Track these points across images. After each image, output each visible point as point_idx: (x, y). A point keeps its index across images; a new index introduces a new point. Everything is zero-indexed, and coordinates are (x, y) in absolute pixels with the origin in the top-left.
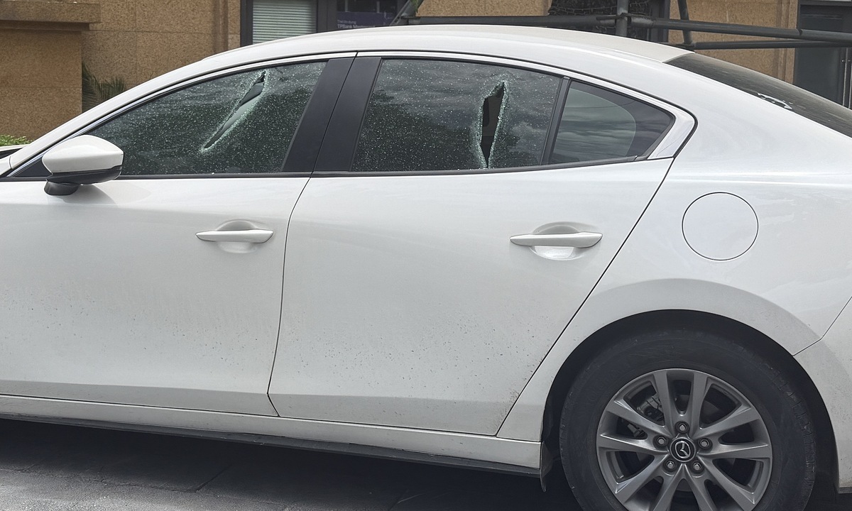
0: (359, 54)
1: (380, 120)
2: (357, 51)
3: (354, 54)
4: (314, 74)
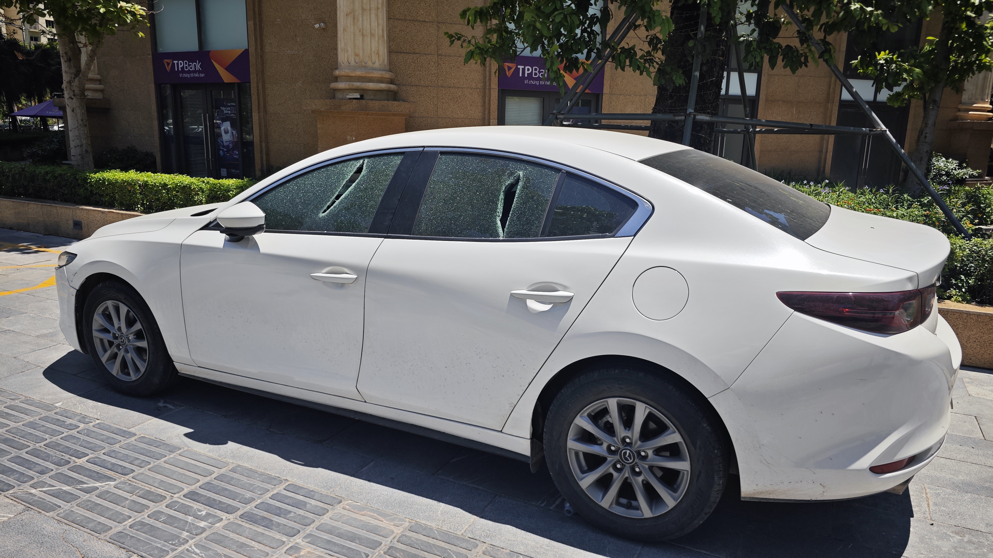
0: (426, 149)
1: (434, 198)
2: (424, 147)
3: (421, 149)
4: (395, 162)
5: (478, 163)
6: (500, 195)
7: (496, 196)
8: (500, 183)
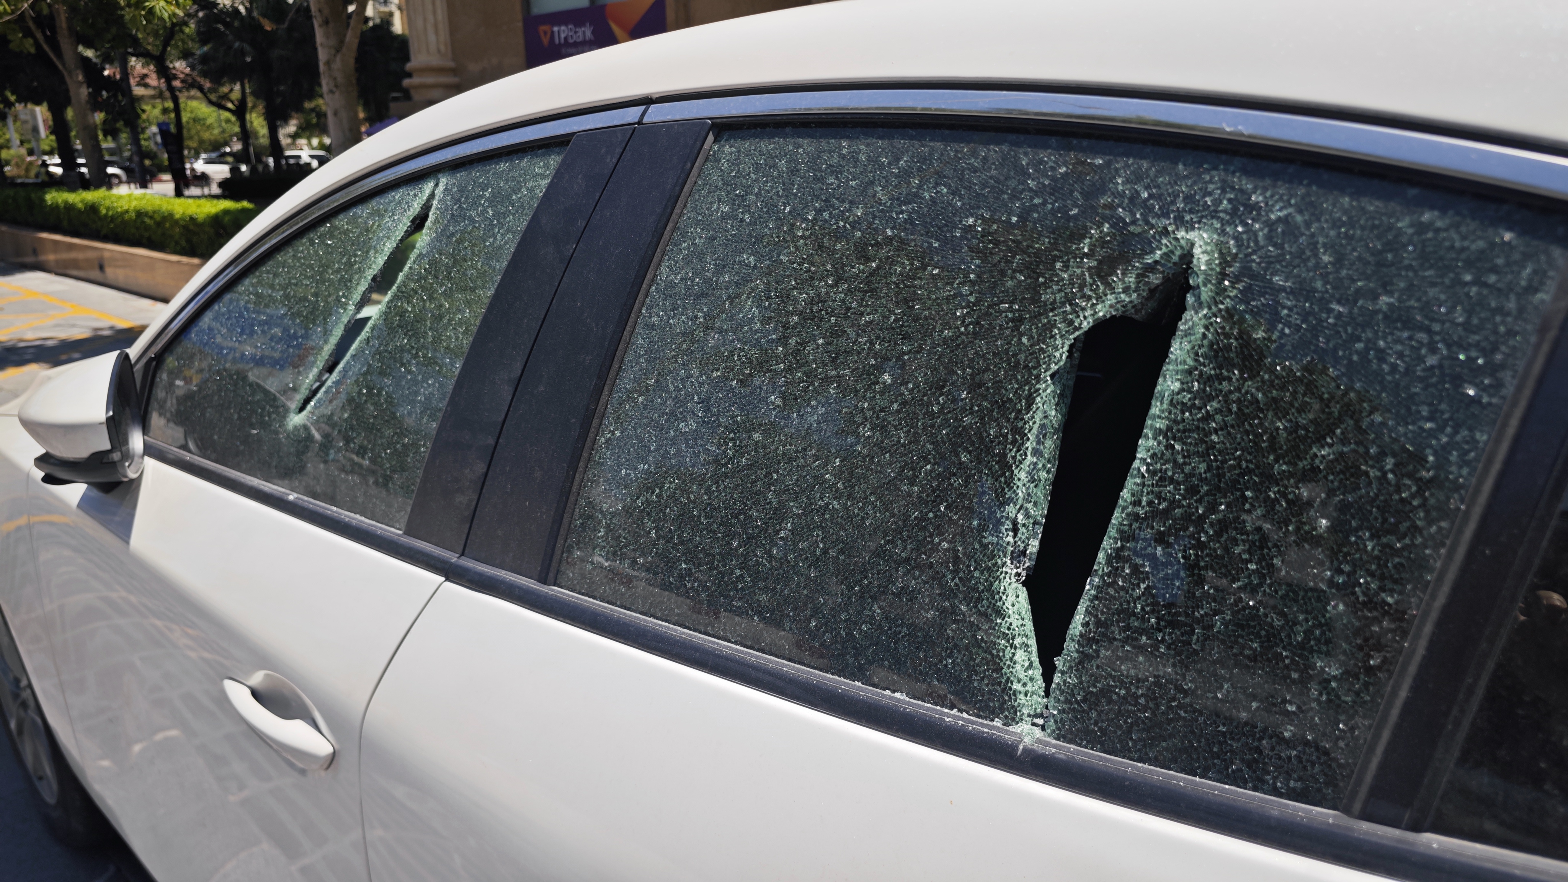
0: (656, 114)
2: (647, 101)
3: (632, 114)
5: (905, 175)
6: (1030, 401)
7: (1003, 406)
8: (1036, 316)
